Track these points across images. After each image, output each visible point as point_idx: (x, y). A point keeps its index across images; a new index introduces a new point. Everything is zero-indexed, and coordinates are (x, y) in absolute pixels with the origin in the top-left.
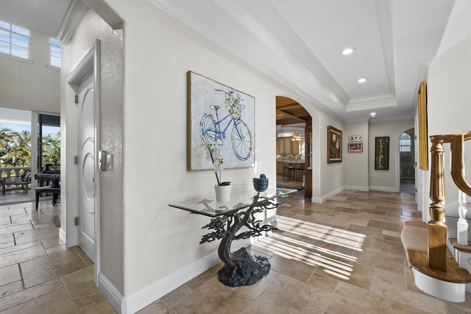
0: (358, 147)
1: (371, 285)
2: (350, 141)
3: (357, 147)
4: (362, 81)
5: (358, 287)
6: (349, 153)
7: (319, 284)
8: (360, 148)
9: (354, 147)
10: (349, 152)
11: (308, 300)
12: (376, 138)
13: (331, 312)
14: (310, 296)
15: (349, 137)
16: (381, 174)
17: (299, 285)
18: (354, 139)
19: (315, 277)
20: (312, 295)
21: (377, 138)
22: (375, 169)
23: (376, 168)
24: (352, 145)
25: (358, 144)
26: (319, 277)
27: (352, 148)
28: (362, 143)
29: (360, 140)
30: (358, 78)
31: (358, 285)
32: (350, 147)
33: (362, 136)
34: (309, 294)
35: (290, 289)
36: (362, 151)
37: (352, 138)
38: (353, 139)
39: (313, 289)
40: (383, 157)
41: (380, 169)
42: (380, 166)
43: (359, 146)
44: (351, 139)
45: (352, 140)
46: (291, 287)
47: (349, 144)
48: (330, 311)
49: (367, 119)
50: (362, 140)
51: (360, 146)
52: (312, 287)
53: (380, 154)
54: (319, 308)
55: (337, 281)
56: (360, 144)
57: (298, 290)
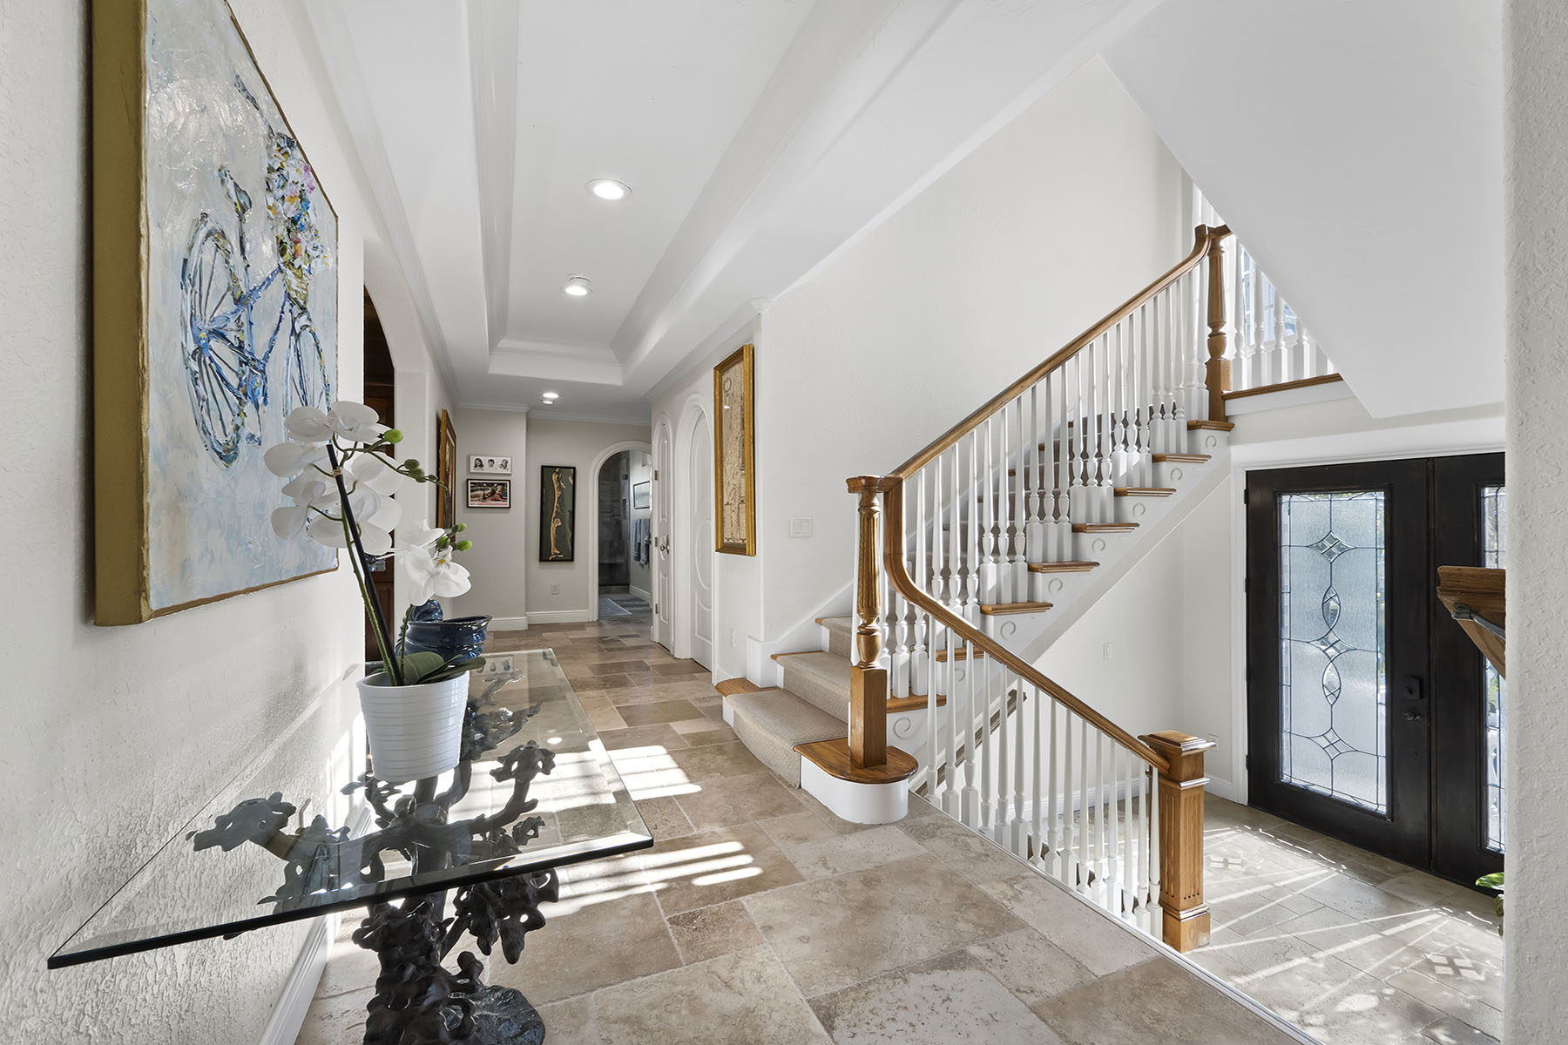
0: (497, 492)
1: (796, 865)
2: (472, 471)
3: (493, 492)
4: (576, 291)
5: (783, 888)
6: (469, 510)
7: (713, 939)
8: (503, 496)
9: (486, 492)
10: (468, 507)
11: (747, 1006)
12: (543, 467)
13: (815, 989)
14: (737, 990)
15: (469, 459)
16: (556, 574)
17: (677, 985)
18: (486, 469)
19: (685, 930)
20: (737, 983)
21: (545, 469)
22: (541, 560)
23: (544, 556)
24: (477, 485)
25: (498, 484)
26: (691, 921)
27: (477, 496)
28: (510, 481)
29: (505, 471)
30: (571, 280)
31: (777, 882)
32: (472, 491)
33: (509, 460)
34: (727, 985)
35: (674, 1017)
36: (510, 507)
37: (480, 461)
38: (481, 466)
39: (721, 965)
40: (560, 524)
41: (552, 560)
42: (554, 551)
43: (499, 488)
44: (476, 466)
45: (479, 470)
46: (666, 1010)
47: (469, 482)
48: (812, 988)
49: (525, 409)
50: (509, 472)
51: (503, 490)
52: (710, 962)
53: (554, 515)
54: (789, 1004)
55: (735, 903)
56: (503, 484)
57: (692, 1002)
